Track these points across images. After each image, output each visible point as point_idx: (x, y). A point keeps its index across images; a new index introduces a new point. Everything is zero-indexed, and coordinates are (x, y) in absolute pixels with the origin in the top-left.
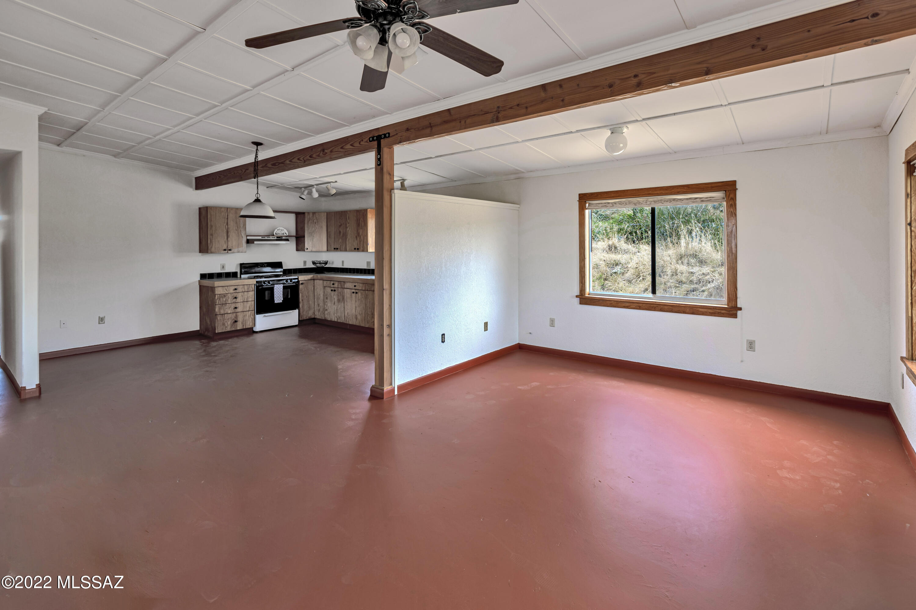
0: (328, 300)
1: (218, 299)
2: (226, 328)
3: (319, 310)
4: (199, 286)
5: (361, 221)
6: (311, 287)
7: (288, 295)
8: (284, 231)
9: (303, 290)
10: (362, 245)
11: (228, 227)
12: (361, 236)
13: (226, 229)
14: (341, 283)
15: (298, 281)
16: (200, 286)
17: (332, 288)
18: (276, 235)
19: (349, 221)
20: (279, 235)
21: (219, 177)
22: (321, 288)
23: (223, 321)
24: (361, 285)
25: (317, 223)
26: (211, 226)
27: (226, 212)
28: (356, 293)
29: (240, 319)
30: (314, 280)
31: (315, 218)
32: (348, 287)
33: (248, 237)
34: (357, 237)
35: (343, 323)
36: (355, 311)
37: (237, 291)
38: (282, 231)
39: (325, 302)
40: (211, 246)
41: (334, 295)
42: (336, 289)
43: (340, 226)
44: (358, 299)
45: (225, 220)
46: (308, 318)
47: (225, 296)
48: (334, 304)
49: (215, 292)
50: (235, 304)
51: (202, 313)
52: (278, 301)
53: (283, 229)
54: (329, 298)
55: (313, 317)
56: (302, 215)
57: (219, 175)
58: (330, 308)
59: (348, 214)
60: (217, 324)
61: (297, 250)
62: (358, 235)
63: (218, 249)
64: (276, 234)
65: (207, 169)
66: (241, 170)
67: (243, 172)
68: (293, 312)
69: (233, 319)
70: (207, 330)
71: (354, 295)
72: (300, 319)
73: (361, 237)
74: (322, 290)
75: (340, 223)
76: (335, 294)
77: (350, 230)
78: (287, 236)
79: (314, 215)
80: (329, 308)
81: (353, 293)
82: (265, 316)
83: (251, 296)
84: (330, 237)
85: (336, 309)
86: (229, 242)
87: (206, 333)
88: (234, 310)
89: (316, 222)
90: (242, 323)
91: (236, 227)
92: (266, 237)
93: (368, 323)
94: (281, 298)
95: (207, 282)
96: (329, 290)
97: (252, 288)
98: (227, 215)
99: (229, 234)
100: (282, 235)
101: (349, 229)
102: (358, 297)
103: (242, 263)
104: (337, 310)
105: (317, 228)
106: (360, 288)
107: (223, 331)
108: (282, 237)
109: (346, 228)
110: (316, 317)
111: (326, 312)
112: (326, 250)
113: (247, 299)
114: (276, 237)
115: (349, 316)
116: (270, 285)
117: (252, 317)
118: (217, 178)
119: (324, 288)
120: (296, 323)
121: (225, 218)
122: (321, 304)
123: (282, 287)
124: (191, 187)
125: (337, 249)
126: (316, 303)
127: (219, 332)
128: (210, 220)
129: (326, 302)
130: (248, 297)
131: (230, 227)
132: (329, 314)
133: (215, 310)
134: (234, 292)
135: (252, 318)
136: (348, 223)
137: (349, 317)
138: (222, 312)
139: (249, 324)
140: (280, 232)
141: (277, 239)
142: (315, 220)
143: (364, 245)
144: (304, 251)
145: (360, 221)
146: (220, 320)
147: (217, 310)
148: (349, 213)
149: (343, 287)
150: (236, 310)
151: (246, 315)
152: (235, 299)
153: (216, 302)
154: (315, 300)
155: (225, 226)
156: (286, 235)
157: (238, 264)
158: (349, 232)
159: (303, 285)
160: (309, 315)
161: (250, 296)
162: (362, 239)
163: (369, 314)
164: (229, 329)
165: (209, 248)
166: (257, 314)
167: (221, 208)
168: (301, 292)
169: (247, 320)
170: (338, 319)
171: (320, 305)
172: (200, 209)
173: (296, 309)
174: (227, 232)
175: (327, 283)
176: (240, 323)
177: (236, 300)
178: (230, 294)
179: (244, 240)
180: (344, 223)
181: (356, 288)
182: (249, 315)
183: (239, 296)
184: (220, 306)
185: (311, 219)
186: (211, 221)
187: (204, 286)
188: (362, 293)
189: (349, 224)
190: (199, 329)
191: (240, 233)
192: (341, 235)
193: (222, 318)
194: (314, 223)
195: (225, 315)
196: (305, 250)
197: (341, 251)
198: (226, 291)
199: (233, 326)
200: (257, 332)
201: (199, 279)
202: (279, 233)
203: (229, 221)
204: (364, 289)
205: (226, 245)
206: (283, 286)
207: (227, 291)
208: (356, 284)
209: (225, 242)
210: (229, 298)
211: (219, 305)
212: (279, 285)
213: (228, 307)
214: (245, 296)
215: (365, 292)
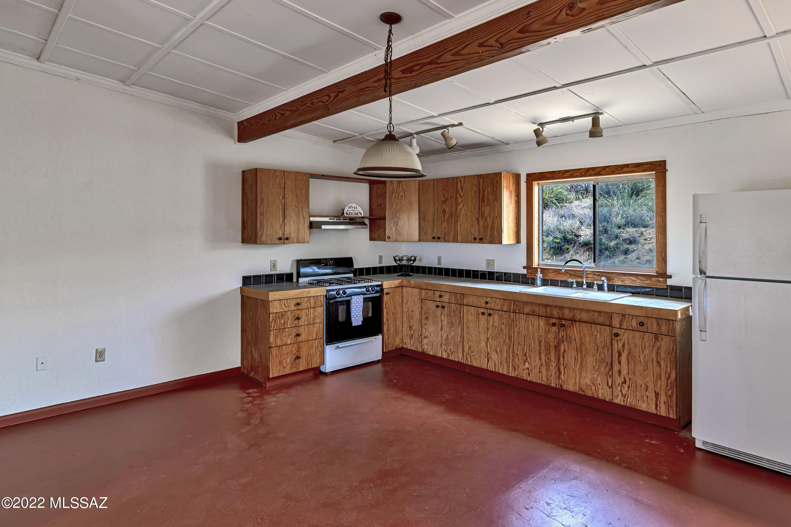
0: (430, 321)
1: (274, 322)
2: (285, 369)
3: (412, 335)
4: (240, 295)
5: (488, 192)
6: (398, 299)
7: (368, 313)
8: (357, 210)
9: (389, 303)
10: (489, 233)
11: (285, 201)
12: (486, 218)
13: (282, 205)
14: (457, 296)
15: (382, 290)
16: (242, 297)
17: (438, 302)
18: (348, 216)
19: (462, 194)
20: (351, 216)
21: (283, 115)
22: (416, 300)
23: (281, 357)
24: (500, 302)
25: (403, 198)
26: (262, 200)
27: (282, 178)
28: (490, 315)
29: (304, 354)
30: (402, 287)
31: (401, 189)
32: (471, 303)
33: (311, 218)
34: (478, 219)
35: (461, 363)
36: (487, 346)
37: (300, 307)
38: (356, 210)
39: (424, 324)
40: (261, 232)
41: (441, 315)
42: (444, 304)
43: (445, 201)
44: (493, 326)
45: (280, 191)
46: (394, 348)
47: (282, 316)
48: (442, 329)
49: (269, 309)
50: (297, 329)
51: (245, 340)
52: (357, 323)
53: (356, 205)
54: (431, 318)
55: (401, 345)
56: (381, 186)
57: (281, 112)
58: (432, 335)
59: (461, 182)
60: (272, 362)
61: (372, 239)
62: (481, 215)
63: (270, 238)
64: (347, 213)
65: (260, 105)
66: (326, 95)
67: (331, 99)
68: (375, 338)
69: (294, 353)
70: (253, 368)
71: (483, 319)
72: (384, 351)
73: (488, 218)
74: (418, 304)
75: (444, 197)
76: (443, 313)
77: (465, 207)
78: (362, 217)
79: (400, 185)
80: (430, 335)
81: (483, 314)
82: (338, 347)
83: (319, 315)
84: (424, 220)
85: (444, 337)
86: (286, 226)
87: (252, 374)
88: (295, 339)
89: (402, 196)
90: (306, 360)
91: (296, 202)
92: (335, 218)
93: (515, 369)
94: (360, 317)
95: (253, 291)
96: (432, 305)
97: (320, 301)
98: (283, 182)
99: (287, 212)
100: (356, 216)
101: (463, 206)
102: (493, 323)
103: (299, 258)
104: (447, 339)
105: (404, 205)
106: (498, 307)
107: (280, 375)
108: (356, 218)
109: (457, 204)
110: (405, 346)
111: (425, 341)
112: (417, 239)
113: (314, 321)
114: (348, 219)
115: (472, 352)
116: (345, 296)
117: (320, 348)
118: (278, 118)
119: (421, 301)
120: (378, 356)
121: (281, 187)
122: (416, 326)
123: (362, 300)
124: (232, 137)
125: (439, 238)
126: (405, 324)
127: (274, 376)
128: (260, 190)
129: (426, 324)
130: (314, 316)
131: (287, 202)
132: (431, 344)
133: (268, 339)
134: (296, 308)
135: (320, 351)
136: (461, 197)
137: (472, 355)
138: (279, 343)
139: (316, 361)
140: (353, 211)
141: (350, 221)
142: (401, 192)
143: (494, 233)
144: (385, 240)
145: (486, 193)
146: (276, 355)
147: (271, 339)
148: (463, 180)
149: (460, 302)
150: (298, 339)
151: (312, 346)
152: (297, 320)
153: (270, 327)
154: (405, 318)
155: (281, 200)
156: (360, 216)
157: (294, 261)
158: (463, 210)
159: (388, 296)
160: (396, 344)
161: (317, 315)
162: (490, 222)
163: (517, 354)
164: (288, 371)
165: (259, 235)
166: (326, 345)
167: (276, 171)
168: (385, 307)
169: (313, 354)
170: (448, 355)
171: (414, 328)
172: (243, 172)
173: (378, 335)
174: (284, 210)
175: (427, 293)
176: (304, 360)
177: (299, 322)
178: (290, 312)
179: (307, 224)
180: (451, 198)
181: (488, 306)
182: (316, 345)
183: (303, 314)
184: (275, 333)
185: (395, 191)
186: (262, 191)
187: (249, 298)
188: (501, 317)
189: (463, 199)
190: (240, 366)
191: (301, 212)
192: (447, 215)
193: (279, 352)
194: (400, 197)
195: (284, 347)
196: (387, 239)
197: (445, 241)
198: (284, 308)
199: (294, 365)
200: (325, 374)
201: (241, 286)
202: (351, 212)
203: (286, 192)
204: (505, 308)
205: (282, 232)
206: (364, 298)
207: (286, 307)
208: (488, 300)
209: (281, 225)
210: (289, 319)
211: (274, 331)
212: (358, 296)
213: (287, 334)
214: (311, 316)
215: (510, 315)
